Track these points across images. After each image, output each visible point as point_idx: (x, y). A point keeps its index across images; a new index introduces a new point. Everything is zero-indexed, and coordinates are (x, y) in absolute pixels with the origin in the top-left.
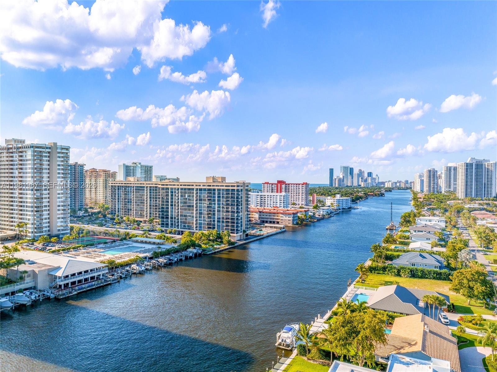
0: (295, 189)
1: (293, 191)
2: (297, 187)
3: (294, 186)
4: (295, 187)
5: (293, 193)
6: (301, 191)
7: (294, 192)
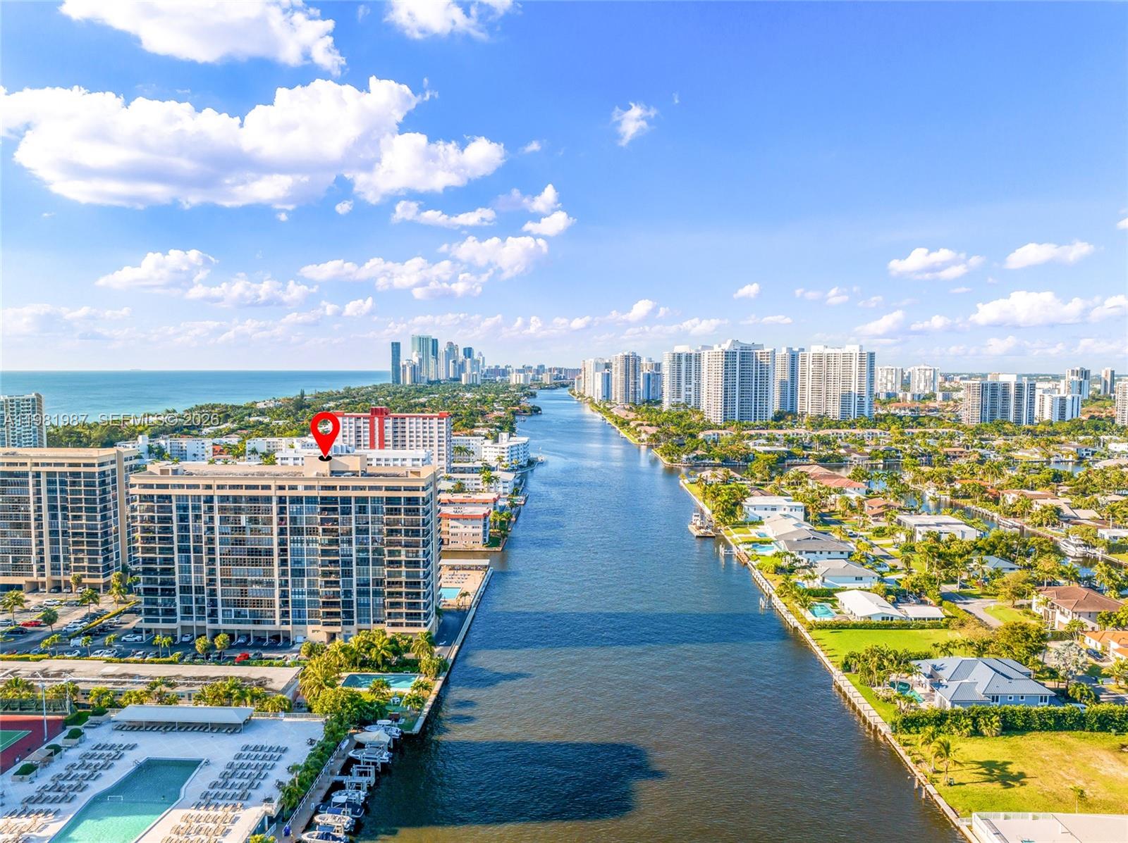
0: (421, 430)
1: (414, 434)
2: (427, 426)
3: (417, 423)
4: (421, 425)
5: (414, 439)
6: (435, 435)
7: (418, 437)
